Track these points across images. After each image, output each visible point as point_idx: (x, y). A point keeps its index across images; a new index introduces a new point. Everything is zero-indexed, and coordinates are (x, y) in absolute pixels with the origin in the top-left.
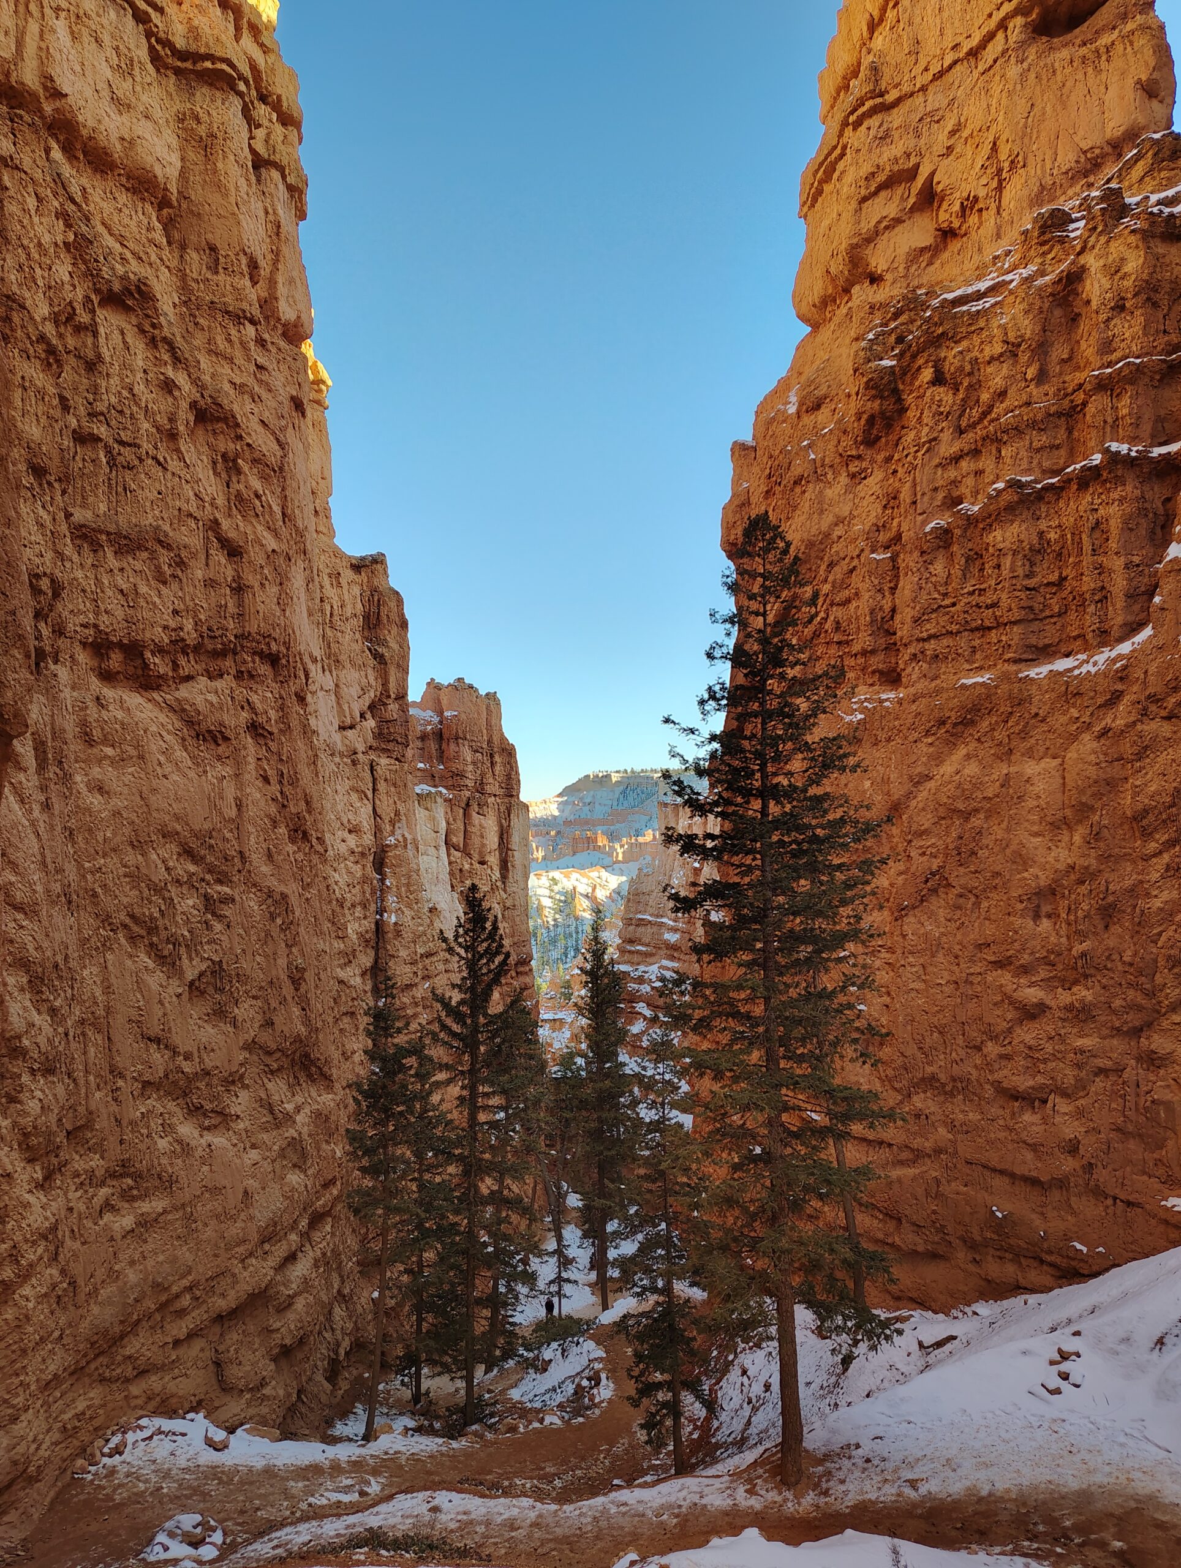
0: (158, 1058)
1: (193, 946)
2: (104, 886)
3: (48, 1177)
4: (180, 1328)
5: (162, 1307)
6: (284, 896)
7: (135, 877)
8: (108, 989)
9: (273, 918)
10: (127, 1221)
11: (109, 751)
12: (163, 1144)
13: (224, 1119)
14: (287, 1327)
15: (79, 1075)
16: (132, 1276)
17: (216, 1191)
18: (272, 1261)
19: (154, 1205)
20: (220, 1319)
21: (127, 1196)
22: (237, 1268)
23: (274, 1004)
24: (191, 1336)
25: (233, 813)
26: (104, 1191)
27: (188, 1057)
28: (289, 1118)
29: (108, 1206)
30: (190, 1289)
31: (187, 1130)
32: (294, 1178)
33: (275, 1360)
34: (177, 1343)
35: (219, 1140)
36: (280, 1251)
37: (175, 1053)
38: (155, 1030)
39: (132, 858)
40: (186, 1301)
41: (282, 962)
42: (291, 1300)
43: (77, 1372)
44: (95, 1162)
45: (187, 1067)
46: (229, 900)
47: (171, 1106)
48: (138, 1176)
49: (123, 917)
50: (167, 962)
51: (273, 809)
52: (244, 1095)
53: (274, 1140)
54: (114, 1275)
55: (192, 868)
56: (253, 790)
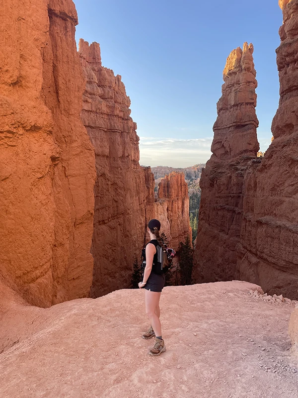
0: (106, 271)
1: (110, 256)
2: (100, 252)
6: (123, 247)
7: (103, 250)
8: (100, 264)
9: (122, 250)
12: (107, 281)
13: (115, 277)
15: (97, 274)
21: (102, 287)
23: (122, 262)
25: (116, 238)
27: (110, 270)
28: (124, 276)
31: (110, 279)
35: (114, 280)
38: (106, 268)
39: (103, 247)
41: (123, 256)
46: (115, 249)
47: (108, 276)
49: (102, 255)
50: (107, 259)
51: (122, 235)
52: (118, 274)
53: (122, 279)
55: (110, 246)
56: (119, 233)
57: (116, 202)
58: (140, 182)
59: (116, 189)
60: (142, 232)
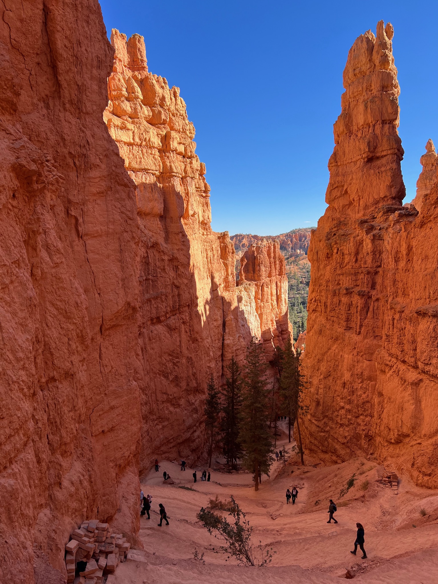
0: (165, 396)
1: (171, 373)
2: (154, 367)
3: (147, 421)
4: (172, 445)
5: (167, 442)
6: (191, 357)
7: (159, 363)
8: (155, 386)
9: (188, 362)
10: (161, 427)
11: (154, 341)
12: (167, 412)
13: (179, 406)
14: (194, 445)
15: (151, 403)
16: (162, 436)
17: (178, 420)
18: (190, 433)
19: (166, 423)
20: (179, 444)
21: (160, 422)
22: (182, 434)
23: (189, 381)
24: (173, 447)
25: (179, 344)
26: (156, 422)
27: (171, 395)
28: (193, 404)
29: (157, 424)
30: (173, 438)
31: (171, 409)
32: (195, 416)
33: (192, 452)
34: (170, 448)
35: (178, 410)
36: (192, 431)
37: (168, 395)
38: (165, 392)
39: (159, 359)
40: (172, 441)
41: (191, 372)
42: (194, 441)
43: (153, 453)
44: (155, 417)
45: (171, 397)
46: (178, 362)
47: (168, 404)
48: (162, 419)
49: (158, 371)
50: (167, 377)
51: (188, 338)
52: (183, 400)
53: (190, 408)
54: (158, 436)
55: (171, 357)
56: (184, 336)
57: (177, 287)
58: (214, 255)
59: (177, 267)
60: (218, 333)
